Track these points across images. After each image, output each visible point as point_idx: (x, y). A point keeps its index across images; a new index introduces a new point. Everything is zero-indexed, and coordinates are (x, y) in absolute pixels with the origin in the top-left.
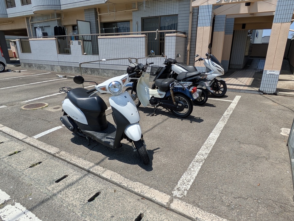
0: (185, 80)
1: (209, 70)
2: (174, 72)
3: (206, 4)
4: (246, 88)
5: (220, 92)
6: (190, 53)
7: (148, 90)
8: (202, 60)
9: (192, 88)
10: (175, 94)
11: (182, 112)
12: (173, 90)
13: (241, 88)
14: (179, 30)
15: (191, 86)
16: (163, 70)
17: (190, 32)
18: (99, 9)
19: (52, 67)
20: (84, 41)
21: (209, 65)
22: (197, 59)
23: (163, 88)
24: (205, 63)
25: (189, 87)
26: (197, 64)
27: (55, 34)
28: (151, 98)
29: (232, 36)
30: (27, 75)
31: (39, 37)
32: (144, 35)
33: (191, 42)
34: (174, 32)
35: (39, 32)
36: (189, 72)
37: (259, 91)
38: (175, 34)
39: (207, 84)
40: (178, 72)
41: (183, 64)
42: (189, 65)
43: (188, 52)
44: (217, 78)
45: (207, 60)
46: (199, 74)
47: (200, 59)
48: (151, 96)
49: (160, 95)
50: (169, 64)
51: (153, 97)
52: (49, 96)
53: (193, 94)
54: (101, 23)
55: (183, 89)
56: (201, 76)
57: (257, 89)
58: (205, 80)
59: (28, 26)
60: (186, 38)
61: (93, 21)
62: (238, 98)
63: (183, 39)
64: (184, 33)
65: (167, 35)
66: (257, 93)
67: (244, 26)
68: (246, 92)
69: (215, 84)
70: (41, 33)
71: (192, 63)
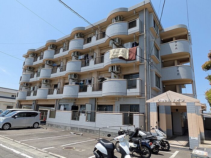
0: (146, 139)
1: (158, 135)
2: (139, 135)
3: (153, 102)
4: (183, 147)
5: (167, 148)
6: (147, 124)
7: (128, 143)
8: (154, 129)
9: (150, 143)
10: (142, 145)
11: (146, 156)
12: (141, 143)
13: (179, 147)
14: (140, 112)
15: (149, 142)
16: (134, 133)
17: (146, 113)
18: (97, 98)
19: (66, 127)
20: (88, 114)
21: (158, 132)
22: (151, 128)
23: (136, 142)
24: (156, 131)
25: (148, 142)
26: (152, 131)
27: (72, 110)
28: (130, 147)
29: (171, 115)
30: (51, 131)
31: (61, 110)
32: (122, 114)
33: (147, 118)
34: (138, 114)
35: (62, 107)
36: (148, 135)
37: (190, 149)
38: (139, 115)
39: (158, 142)
40: (142, 135)
41: (144, 130)
42: (147, 131)
43: (146, 124)
44: (163, 140)
45: (156, 130)
46: (153, 137)
47: (153, 129)
48: (130, 146)
49: (134, 145)
50: (137, 130)
51: (131, 147)
52: (72, 144)
53: (151, 146)
54: (97, 105)
55: (145, 143)
56: (154, 137)
57: (189, 148)
58: (156, 140)
59: (56, 104)
60: (145, 116)
61: (94, 104)
62: (177, 152)
63: (143, 117)
64: (143, 114)
65: (134, 114)
66: (189, 150)
67: (177, 110)
68: (182, 149)
69: (163, 143)
70: (63, 108)
71: (149, 130)
